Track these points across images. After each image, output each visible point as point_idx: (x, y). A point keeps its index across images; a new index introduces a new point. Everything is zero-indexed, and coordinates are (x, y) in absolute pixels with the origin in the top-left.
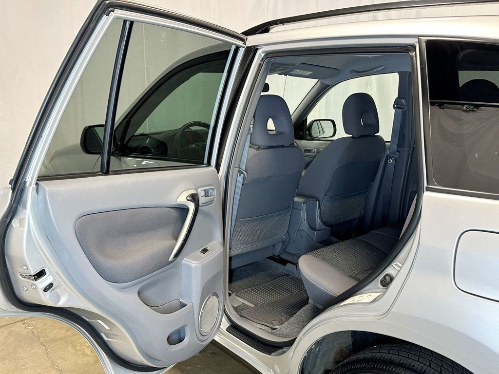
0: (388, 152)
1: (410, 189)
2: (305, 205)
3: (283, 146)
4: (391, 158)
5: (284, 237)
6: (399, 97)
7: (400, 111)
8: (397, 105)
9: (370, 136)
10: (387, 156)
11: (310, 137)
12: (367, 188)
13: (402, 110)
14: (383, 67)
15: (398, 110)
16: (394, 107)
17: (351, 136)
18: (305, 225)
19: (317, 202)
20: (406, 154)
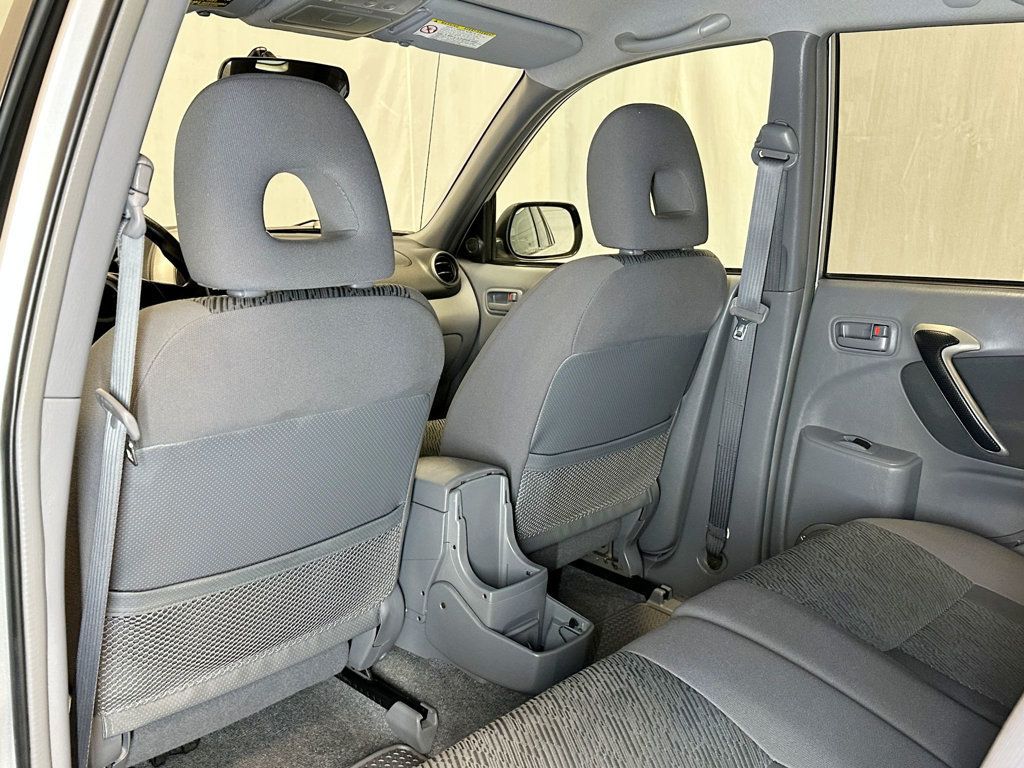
0: (732, 305)
1: (800, 420)
2: (456, 495)
3: (343, 291)
4: (742, 322)
5: (384, 610)
6: (771, 124)
7: (774, 171)
8: (765, 151)
9: (678, 252)
10: (730, 318)
11: (506, 256)
12: (667, 419)
13: (780, 168)
14: (724, 20)
15: (768, 168)
16: (756, 159)
17: (616, 251)
18: (458, 569)
19: (503, 480)
20: (787, 312)
